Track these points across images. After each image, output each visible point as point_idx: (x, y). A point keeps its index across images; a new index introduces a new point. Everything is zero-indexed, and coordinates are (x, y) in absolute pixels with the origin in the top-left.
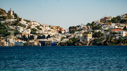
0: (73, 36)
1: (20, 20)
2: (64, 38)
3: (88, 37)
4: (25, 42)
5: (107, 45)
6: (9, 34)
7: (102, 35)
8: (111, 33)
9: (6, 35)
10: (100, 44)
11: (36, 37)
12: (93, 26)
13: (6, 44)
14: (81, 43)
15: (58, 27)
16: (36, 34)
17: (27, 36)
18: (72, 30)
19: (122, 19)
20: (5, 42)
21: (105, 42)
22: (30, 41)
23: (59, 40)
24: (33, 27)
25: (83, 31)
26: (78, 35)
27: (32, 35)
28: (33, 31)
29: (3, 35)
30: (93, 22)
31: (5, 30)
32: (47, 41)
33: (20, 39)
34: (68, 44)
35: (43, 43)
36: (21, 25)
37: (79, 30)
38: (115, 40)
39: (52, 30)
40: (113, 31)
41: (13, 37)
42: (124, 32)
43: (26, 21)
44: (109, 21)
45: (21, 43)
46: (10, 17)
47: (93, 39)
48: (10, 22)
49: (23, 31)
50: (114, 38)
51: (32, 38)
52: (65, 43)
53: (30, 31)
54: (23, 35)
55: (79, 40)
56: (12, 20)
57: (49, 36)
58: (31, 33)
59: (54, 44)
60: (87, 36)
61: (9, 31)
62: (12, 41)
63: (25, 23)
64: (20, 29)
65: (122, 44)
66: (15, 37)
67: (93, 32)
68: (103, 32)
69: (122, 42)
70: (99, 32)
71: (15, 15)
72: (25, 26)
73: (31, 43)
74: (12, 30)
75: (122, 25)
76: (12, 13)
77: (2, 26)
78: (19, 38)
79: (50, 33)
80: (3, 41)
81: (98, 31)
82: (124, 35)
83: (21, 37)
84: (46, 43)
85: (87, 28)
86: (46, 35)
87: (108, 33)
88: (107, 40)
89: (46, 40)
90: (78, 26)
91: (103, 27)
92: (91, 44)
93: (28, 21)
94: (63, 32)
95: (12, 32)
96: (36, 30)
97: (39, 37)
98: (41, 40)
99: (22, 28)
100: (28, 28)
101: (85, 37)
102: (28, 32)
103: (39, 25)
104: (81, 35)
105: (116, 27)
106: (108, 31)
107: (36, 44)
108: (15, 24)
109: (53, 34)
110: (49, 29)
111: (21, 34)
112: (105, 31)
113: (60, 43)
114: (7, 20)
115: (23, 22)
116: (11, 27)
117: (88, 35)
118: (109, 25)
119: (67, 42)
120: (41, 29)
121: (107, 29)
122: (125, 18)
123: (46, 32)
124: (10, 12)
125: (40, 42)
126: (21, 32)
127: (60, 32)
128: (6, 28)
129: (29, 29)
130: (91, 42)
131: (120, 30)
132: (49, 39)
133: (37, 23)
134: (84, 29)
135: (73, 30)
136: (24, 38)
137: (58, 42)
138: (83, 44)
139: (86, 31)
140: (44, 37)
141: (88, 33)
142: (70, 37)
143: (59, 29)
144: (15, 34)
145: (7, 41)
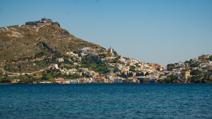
0: (171, 74)
1: (119, 57)
2: (163, 75)
3: (186, 75)
4: (124, 79)
5: (204, 82)
6: (109, 71)
7: (200, 72)
8: (209, 71)
9: (106, 72)
10: (198, 82)
11: (135, 74)
12: (191, 64)
13: (106, 81)
14: (179, 80)
15: (156, 65)
16: (135, 71)
17: (126, 73)
18: (170, 67)
20: (105, 79)
21: (203, 79)
22: (129, 78)
23: (157, 77)
24: (131, 64)
25: (181, 69)
26: (176, 72)
27: (131, 72)
28: (132, 69)
29: (103, 72)
30: (191, 60)
31: (105, 67)
32: (145, 79)
33: (120, 76)
34: (166, 81)
35: (141, 80)
36: (120, 62)
37: (177, 68)
39: (150, 67)
40: (211, 69)
41: (112, 74)
43: (125, 58)
44: (207, 59)
45: (120, 80)
46: (110, 55)
47: (191, 76)
48: (109, 60)
49: (122, 69)
51: (131, 75)
52: (163, 81)
53: (129, 68)
54: (122, 72)
55: (177, 78)
56: (112, 58)
57: (147, 74)
58: (130, 70)
59: (153, 81)
60: (185, 74)
61: (109, 69)
62: (112, 77)
64: (120, 66)
66: (115, 74)
67: (191, 69)
68: (201, 70)
70: (197, 70)
71: (115, 53)
72: (124, 64)
73: (129, 80)
74: (112, 67)
76: (112, 51)
77: (102, 63)
78: (118, 75)
79: (148, 70)
80: (103, 78)
81: (196, 68)
83: (120, 74)
84: (144, 80)
85: (185, 66)
86: (145, 73)
87: (206, 71)
88: (205, 77)
89: (144, 77)
90: (176, 64)
91: (200, 65)
92: (189, 82)
93: (127, 59)
94: (161, 69)
95: (112, 69)
96: (134, 68)
97: (138, 75)
98: (140, 77)
100: (127, 66)
101: (183, 74)
102: (127, 70)
103: (137, 62)
104: (179, 73)
106: (206, 69)
107: (134, 81)
108: (115, 61)
109: (151, 71)
110: (147, 66)
111: (120, 71)
112: (203, 68)
113: (159, 81)
114: (107, 58)
115: (122, 60)
116: (111, 64)
117: (186, 72)
118: (207, 63)
119: (165, 79)
120: (139, 66)
121: (205, 66)
123: (144, 70)
124: (109, 50)
125: (138, 79)
126: (120, 69)
127: (158, 69)
128: (106, 65)
129: (128, 67)
130: (189, 79)
132: (148, 77)
134: (182, 66)
135: (171, 68)
136: (123, 75)
137: (156, 80)
138: (181, 82)
139: (184, 68)
140: (142, 74)
141: (186, 70)
142: (168, 75)
143: (157, 67)
144: (115, 71)
145: (107, 78)
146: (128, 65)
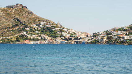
0: (95, 39)
1: (64, 28)
2: (90, 39)
3: (104, 39)
4: (67, 41)
5: (115, 44)
6: (57, 37)
7: (113, 38)
8: (118, 37)
9: (55, 37)
10: (111, 44)
11: (73, 38)
12: (108, 33)
13: (55, 43)
14: (100, 43)
15: (86, 33)
16: (73, 37)
17: (68, 38)
19: (124, 29)
20: (55, 41)
21: (114, 42)
22: (70, 41)
23: (86, 41)
24: (71, 33)
25: (101, 36)
26: (98, 38)
27: (70, 37)
28: (71, 35)
29: (54, 37)
30: (107, 30)
31: (55, 34)
32: (79, 41)
33: (64, 39)
34: (92, 43)
35: (77, 42)
36: (64, 31)
37: (99, 35)
38: (120, 41)
39: (82, 34)
40: (119, 36)
41: (59, 38)
42: (126, 37)
43: (67, 29)
44: (117, 30)
45: (64, 42)
46: (58, 27)
47: (107, 40)
48: (58, 30)
49: (65, 35)
50: (119, 40)
51: (70, 39)
52: (90, 43)
53: (69, 35)
54: (65, 37)
55: (99, 41)
56: (59, 28)
57: (81, 38)
58: (70, 36)
59: (84, 43)
60: (103, 39)
61: (57, 35)
62: (59, 40)
63: (67, 30)
64: (64, 34)
65: (124, 44)
66: (61, 39)
67: (107, 36)
68: (113, 36)
69: (125, 43)
70: (111, 37)
71: (61, 26)
72: (67, 32)
73: (70, 42)
74: (59, 34)
75: (124, 32)
76: (59, 24)
77: (53, 32)
78: (63, 39)
79: (81, 36)
80: (53, 41)
81: (110, 36)
82: (126, 38)
83: (64, 38)
84: (79, 42)
85: (103, 34)
86: (79, 38)
87: (116, 37)
88: (116, 41)
89: (79, 40)
90: (98, 33)
91: (113, 33)
92: (106, 44)
93: (68, 29)
94: (89, 36)
95: (59, 36)
96: (73, 35)
97: (75, 39)
98: (76, 40)
99: (65, 33)
100: (68, 33)
101: (102, 39)
103: (75, 31)
104: (100, 38)
105: (121, 34)
106: (116, 36)
107: (73, 43)
108: (61, 31)
109: (83, 37)
110: (81, 34)
111: (64, 36)
112: (114, 35)
113: (87, 43)
114: (56, 29)
116: (58, 33)
117: (104, 38)
118: (117, 32)
119: (91, 42)
120: (76, 34)
121: (115, 34)
122: (126, 28)
123: (79, 36)
124: (58, 24)
125: (75, 41)
126: (64, 35)
127: (87, 36)
128: (55, 33)
130: (106, 42)
131: (123, 36)
132: (81, 40)
133: (74, 31)
134: (101, 34)
135: (95, 35)
136: (66, 39)
137: (86, 42)
138: (101, 43)
139: (103, 36)
140: (77, 39)
141: (104, 37)
142: (93, 39)
143: (86, 34)
144: (61, 37)
145: (56, 41)
146: (69, 33)
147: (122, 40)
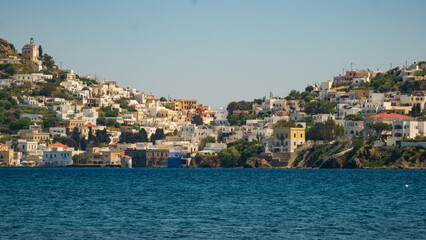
0: (239, 135)
1: (63, 76)
2: (212, 140)
3: (293, 140)
4: (79, 152)
5: (353, 165)
6: (24, 125)
7: (340, 131)
8: (369, 126)
9: (15, 128)
10: (330, 165)
11: (116, 135)
12: (310, 102)
13: (15, 160)
14: (269, 159)
15: (190, 104)
16: (117, 126)
17: (85, 133)
18: (238, 112)
20: (12, 153)
21: (349, 155)
22: (97, 150)
23: (192, 147)
24: (105, 101)
25: (275, 119)
26: (259, 131)
27: (102, 128)
28: (108, 116)
29: (6, 127)
30: (309, 89)
31: (12, 111)
32: (153, 152)
33: (63, 141)
34: (224, 161)
35: (139, 157)
36: (64, 94)
37: (261, 115)
38: (381, 149)
39: (170, 112)
40: (375, 119)
41: (37, 133)
42: (414, 124)
43: (84, 80)
44: (364, 86)
45: (65, 155)
46: (29, 69)
47: (310, 144)
48: (27, 85)
49: (71, 116)
50: (378, 144)
51: (102, 138)
52: (214, 159)
53: (96, 116)
54: (71, 127)
55: (261, 150)
56: (35, 77)
57: (159, 135)
58: (100, 122)
59: (177, 162)
60: (288, 135)
61: (24, 115)
62: (36, 147)
63: (80, 86)
64: (63, 107)
65: (406, 165)
66: (46, 136)
67: (308, 121)
68: (341, 122)
69: (407, 159)
70: (330, 123)
71: (48, 61)
72: (79, 100)
73: (97, 156)
74: (36, 110)
75: (405, 98)
76: (35, 53)
78: (57, 139)
79: (163, 123)
80: (3, 148)
81: (324, 118)
82: (413, 134)
83: (64, 135)
84: (149, 157)
85: (287, 108)
86: (151, 131)
87: (361, 126)
88: (356, 148)
89: (149, 146)
90: (259, 102)
91: (341, 106)
92: (301, 163)
93: (89, 82)
94: (207, 121)
95: (36, 119)
96: (115, 113)
97: (126, 138)
98: (133, 146)
99: (69, 104)
100: (89, 106)
101: (282, 138)
102: (89, 120)
103: (126, 94)
104: (269, 132)
105: (388, 106)
106: (357, 119)
107: (115, 159)
108: (46, 90)
109: (173, 126)
110: (160, 108)
111: (66, 124)
112: (349, 117)
113: (198, 159)
114: (20, 78)
115: (73, 85)
116: (33, 101)
117: (293, 131)
118: (364, 100)
119: (221, 155)
120: (132, 109)
121: (355, 110)
123: (150, 120)
124: (28, 50)
125: (128, 152)
126: (64, 117)
127: (197, 120)
128: (14, 103)
129: (93, 110)
130: (300, 155)
131: (400, 117)
132: (161, 145)
133: (120, 90)
134: (277, 110)
135: (241, 116)
136: (75, 139)
137: (188, 155)
138: (275, 163)
139: (286, 118)
140: (142, 136)
141: (291, 124)
142: (232, 139)
143: (192, 111)
144: (46, 126)
145: (16, 149)
146: (93, 103)
147: (390, 142)
